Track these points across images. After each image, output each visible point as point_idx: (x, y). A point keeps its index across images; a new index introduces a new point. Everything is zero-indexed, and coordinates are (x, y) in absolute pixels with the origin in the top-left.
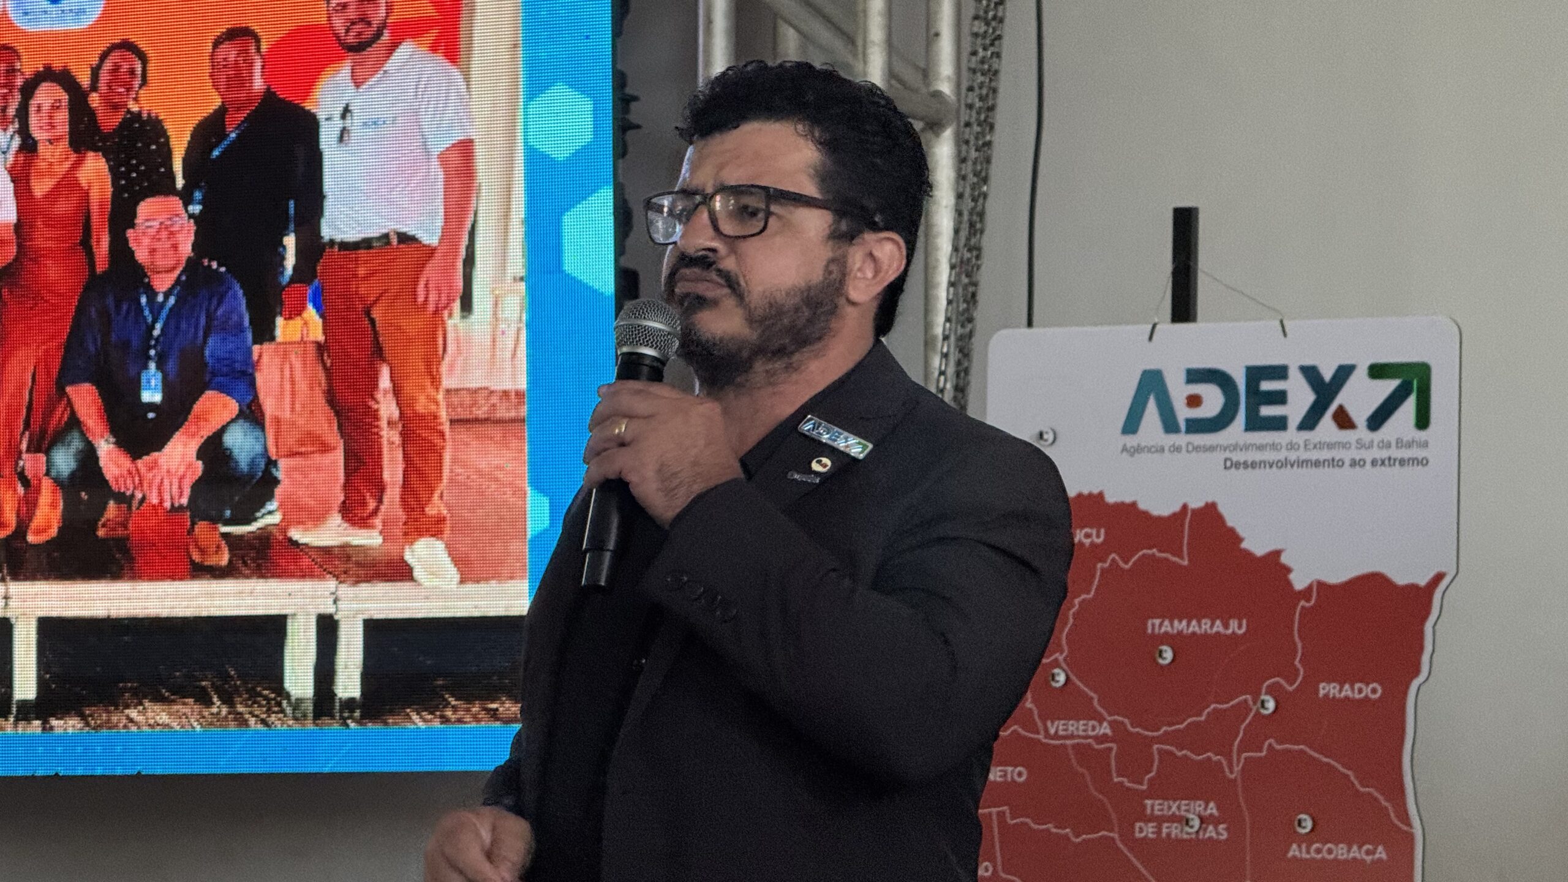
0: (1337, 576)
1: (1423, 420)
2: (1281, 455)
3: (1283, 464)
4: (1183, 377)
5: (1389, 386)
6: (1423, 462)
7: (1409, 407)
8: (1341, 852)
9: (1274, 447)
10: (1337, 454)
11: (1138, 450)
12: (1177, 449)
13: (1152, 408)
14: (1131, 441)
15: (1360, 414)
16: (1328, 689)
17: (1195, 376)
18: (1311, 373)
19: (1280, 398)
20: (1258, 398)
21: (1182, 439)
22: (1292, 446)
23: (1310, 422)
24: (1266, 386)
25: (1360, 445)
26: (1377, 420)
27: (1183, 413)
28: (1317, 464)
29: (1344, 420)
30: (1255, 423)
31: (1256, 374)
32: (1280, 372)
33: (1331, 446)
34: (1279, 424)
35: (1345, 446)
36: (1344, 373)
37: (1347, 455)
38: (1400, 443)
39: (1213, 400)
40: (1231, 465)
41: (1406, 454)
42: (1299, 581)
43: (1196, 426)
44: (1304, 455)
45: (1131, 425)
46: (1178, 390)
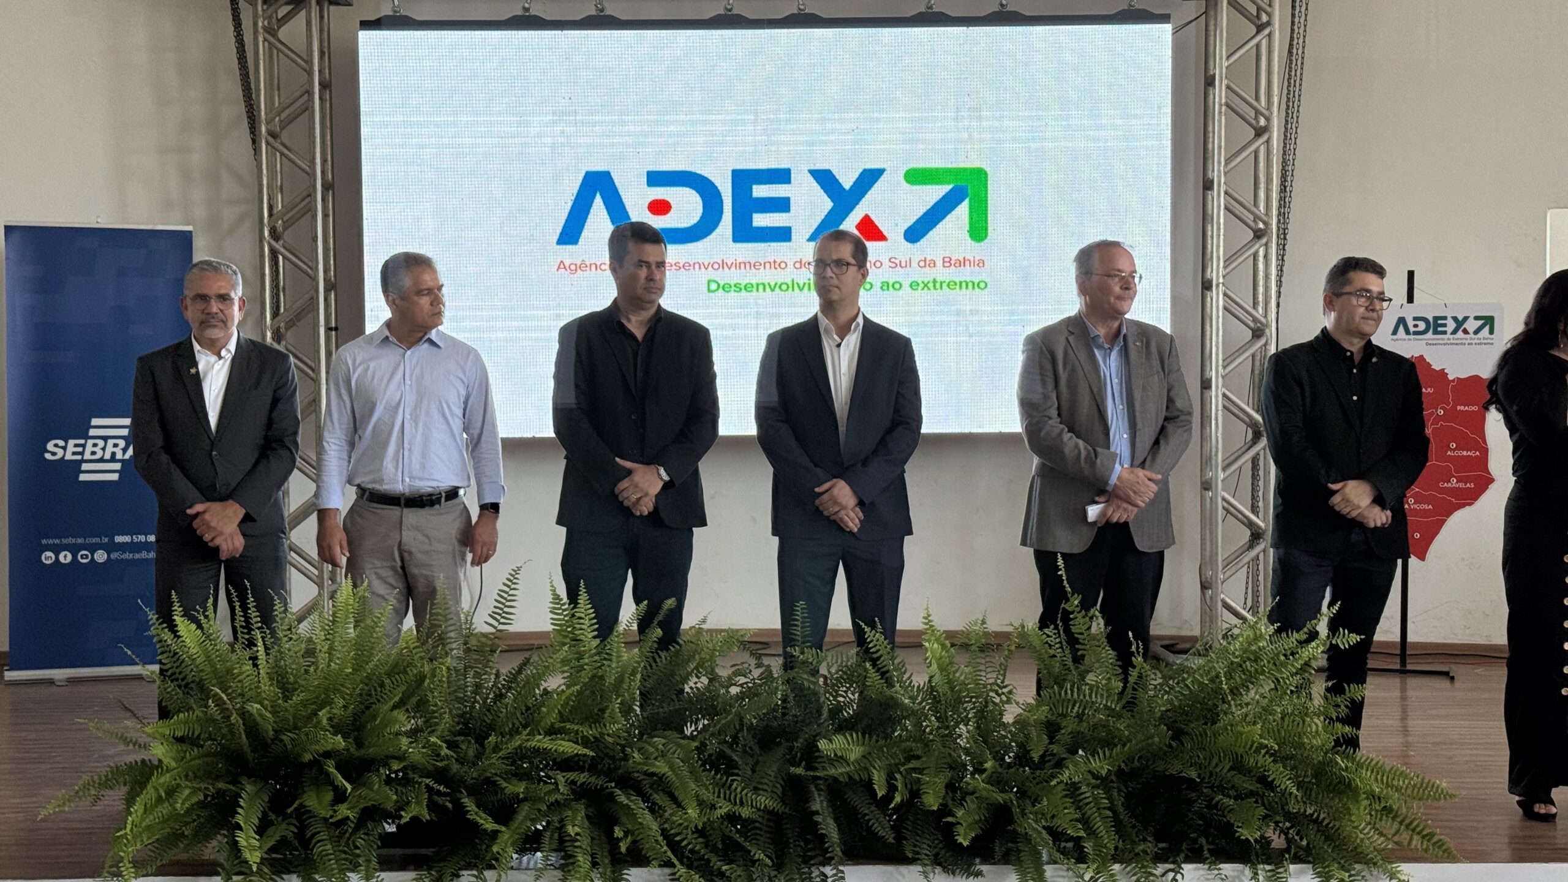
0: (1463, 375)
1: (1491, 332)
2: (1445, 342)
3: (1445, 344)
4: (1411, 319)
5: (1480, 322)
6: (1492, 344)
7: (1487, 329)
8: (1465, 453)
9: (1443, 339)
10: (1464, 341)
11: (1397, 340)
12: (1410, 340)
13: (1401, 329)
14: (1395, 337)
15: (1471, 330)
16: (1459, 408)
17: (1415, 319)
18: (1455, 319)
19: (1445, 325)
20: (1436, 325)
21: (1412, 337)
22: (1449, 339)
23: (1454, 332)
24: (1440, 322)
25: (1471, 339)
26: (1476, 332)
27: (1412, 329)
28: (1457, 344)
29: (1465, 332)
30: (1436, 332)
31: (1436, 318)
32: (1445, 318)
33: (1461, 339)
34: (1445, 333)
35: (1466, 339)
36: (1466, 319)
37: (1467, 342)
38: (1484, 338)
39: (1422, 326)
40: (1427, 344)
41: (1486, 341)
42: (1451, 377)
43: (1415, 333)
44: (1452, 341)
45: (1395, 332)
46: (1410, 323)
